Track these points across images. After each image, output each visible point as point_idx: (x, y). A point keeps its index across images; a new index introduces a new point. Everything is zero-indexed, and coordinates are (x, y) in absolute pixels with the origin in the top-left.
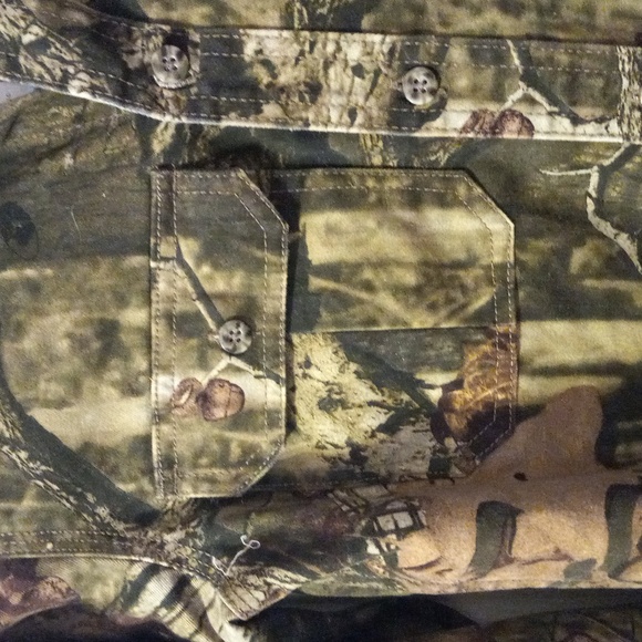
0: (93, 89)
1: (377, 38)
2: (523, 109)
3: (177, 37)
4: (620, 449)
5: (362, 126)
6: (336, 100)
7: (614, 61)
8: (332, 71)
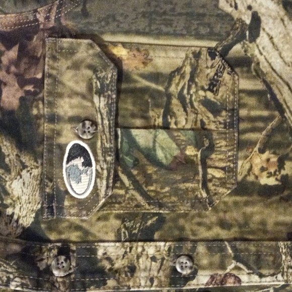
0: (22, 285)
1: (162, 244)
2: (235, 272)
5: (156, 286)
8: (141, 260)
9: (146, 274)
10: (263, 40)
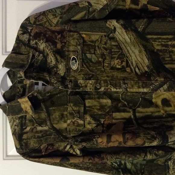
0: (62, 87)
1: (93, 81)
2: (110, 88)
3: (71, 81)
4: (126, 129)
5: (92, 90)
6: (88, 87)
7: (120, 82)
8: (88, 84)
9: (89, 87)
10: (117, 33)
